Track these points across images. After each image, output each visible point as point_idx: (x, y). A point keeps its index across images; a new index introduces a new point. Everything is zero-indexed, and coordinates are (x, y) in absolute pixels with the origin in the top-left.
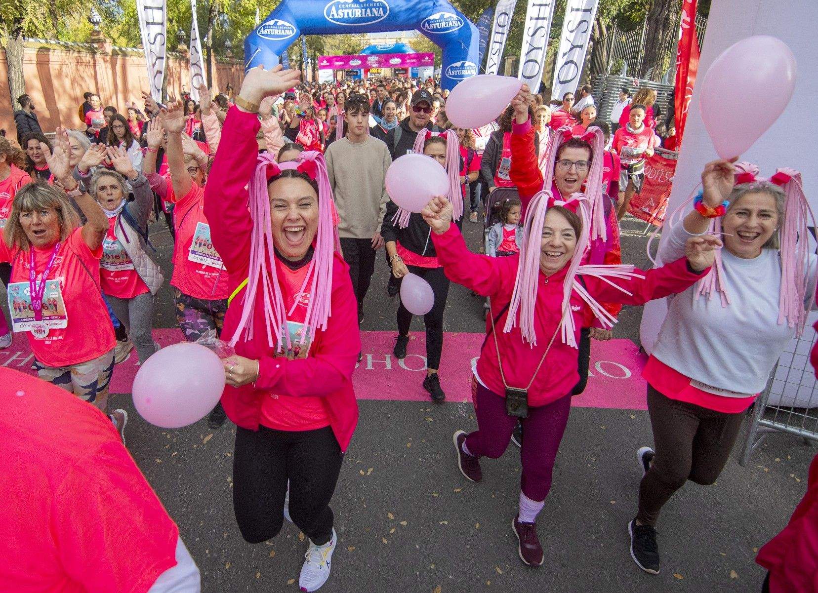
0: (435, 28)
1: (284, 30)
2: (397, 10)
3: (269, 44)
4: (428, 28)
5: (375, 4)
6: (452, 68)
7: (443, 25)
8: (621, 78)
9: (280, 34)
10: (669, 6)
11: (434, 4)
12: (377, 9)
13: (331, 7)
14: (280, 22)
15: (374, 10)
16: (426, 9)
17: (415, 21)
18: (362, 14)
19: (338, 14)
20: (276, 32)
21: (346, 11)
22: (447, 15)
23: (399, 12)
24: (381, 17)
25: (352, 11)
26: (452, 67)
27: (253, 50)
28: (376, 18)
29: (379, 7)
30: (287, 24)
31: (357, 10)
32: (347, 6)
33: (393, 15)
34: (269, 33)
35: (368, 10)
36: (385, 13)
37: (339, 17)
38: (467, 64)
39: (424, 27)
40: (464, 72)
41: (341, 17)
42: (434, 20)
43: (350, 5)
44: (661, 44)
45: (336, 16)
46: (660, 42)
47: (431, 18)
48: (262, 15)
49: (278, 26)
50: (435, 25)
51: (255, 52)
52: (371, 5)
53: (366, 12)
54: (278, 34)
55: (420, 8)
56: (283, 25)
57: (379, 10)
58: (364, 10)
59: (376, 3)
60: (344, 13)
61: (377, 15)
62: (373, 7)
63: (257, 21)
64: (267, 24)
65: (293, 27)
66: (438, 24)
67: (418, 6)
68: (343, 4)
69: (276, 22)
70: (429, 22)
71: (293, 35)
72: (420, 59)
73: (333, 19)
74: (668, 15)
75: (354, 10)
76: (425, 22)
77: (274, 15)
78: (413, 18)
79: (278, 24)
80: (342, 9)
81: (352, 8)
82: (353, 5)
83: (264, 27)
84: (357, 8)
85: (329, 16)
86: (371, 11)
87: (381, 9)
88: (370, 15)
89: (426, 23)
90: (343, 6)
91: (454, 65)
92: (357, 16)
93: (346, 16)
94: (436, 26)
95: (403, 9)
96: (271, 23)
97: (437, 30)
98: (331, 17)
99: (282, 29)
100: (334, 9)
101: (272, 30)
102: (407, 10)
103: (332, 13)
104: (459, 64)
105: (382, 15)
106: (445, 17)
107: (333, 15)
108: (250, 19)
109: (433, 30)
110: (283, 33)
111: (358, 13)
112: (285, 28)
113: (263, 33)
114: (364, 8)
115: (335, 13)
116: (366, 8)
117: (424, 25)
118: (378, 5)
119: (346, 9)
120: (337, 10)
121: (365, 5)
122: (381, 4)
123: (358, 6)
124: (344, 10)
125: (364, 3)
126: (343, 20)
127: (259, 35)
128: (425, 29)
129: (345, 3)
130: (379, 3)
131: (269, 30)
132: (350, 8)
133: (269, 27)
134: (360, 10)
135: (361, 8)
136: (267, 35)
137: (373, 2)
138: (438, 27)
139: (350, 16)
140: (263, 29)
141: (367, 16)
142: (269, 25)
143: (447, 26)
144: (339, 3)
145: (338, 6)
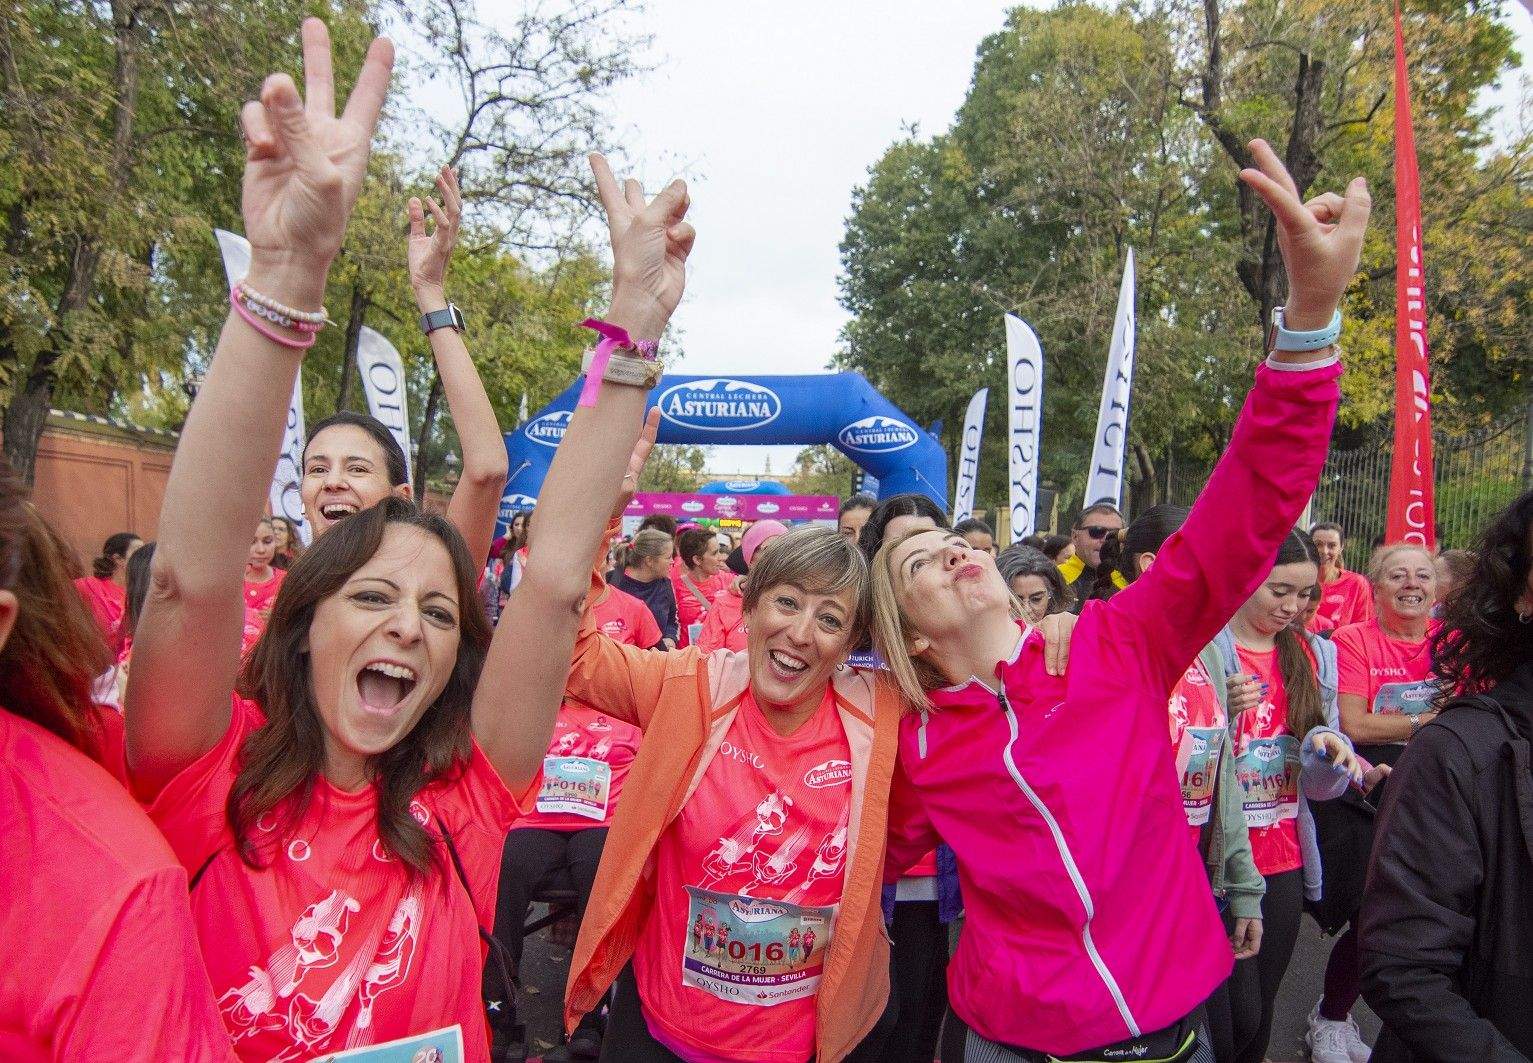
0: (865, 442)
3: (546, 454)
4: (853, 442)
5: (754, 397)
7: (880, 438)
11: (864, 402)
12: (758, 404)
13: (671, 396)
14: (571, 416)
15: (752, 405)
16: (847, 409)
17: (828, 426)
18: (729, 411)
19: (684, 409)
21: (699, 405)
22: (886, 422)
23: (800, 411)
24: (765, 418)
25: (712, 407)
28: (755, 420)
31: (720, 404)
32: (701, 396)
33: (788, 417)
34: (549, 434)
35: (742, 405)
36: (773, 412)
37: (686, 413)
39: (845, 440)
41: (691, 413)
42: (864, 428)
43: (707, 395)
45: (680, 412)
47: (858, 424)
48: (535, 404)
49: (565, 422)
50: (865, 437)
51: (520, 466)
52: (748, 397)
53: (737, 407)
57: (761, 407)
58: (733, 405)
59: (757, 394)
60: (695, 408)
61: (757, 414)
62: (752, 401)
63: (524, 415)
64: (546, 418)
66: (871, 436)
68: (693, 392)
69: (563, 416)
70: (854, 432)
72: (813, 506)
73: (675, 417)
75: (715, 404)
76: (846, 431)
77: (560, 403)
78: (825, 421)
79: (569, 420)
80: (693, 400)
81: (712, 401)
82: (712, 396)
83: (541, 423)
84: (720, 401)
85: (667, 411)
86: (747, 408)
87: (765, 405)
88: (745, 414)
89: (849, 434)
90: (695, 396)
92: (720, 414)
93: (699, 413)
94: (868, 439)
96: (555, 416)
97: (869, 446)
98: (671, 413)
100: (676, 398)
101: (555, 430)
103: (672, 407)
105: (768, 414)
106: (883, 425)
107: (675, 411)
108: (509, 411)
109: (863, 446)
111: (722, 409)
113: (537, 433)
114: (733, 401)
115: (679, 407)
116: (738, 402)
117: (845, 436)
118: (760, 397)
119: (699, 400)
120: (683, 402)
121: (735, 397)
122: (765, 397)
123: (722, 397)
124: (696, 403)
125: (733, 393)
126: (694, 420)
127: (529, 436)
128: (846, 444)
129: (699, 391)
130: (763, 393)
131: (550, 429)
132: (709, 400)
133: (551, 423)
134: (726, 405)
135: (727, 400)
136: (544, 438)
137: (751, 393)
138: (871, 441)
139: (708, 413)
140: (537, 427)
141: (738, 415)
142: (550, 421)
143: (888, 440)
144: (688, 390)
145: (684, 398)
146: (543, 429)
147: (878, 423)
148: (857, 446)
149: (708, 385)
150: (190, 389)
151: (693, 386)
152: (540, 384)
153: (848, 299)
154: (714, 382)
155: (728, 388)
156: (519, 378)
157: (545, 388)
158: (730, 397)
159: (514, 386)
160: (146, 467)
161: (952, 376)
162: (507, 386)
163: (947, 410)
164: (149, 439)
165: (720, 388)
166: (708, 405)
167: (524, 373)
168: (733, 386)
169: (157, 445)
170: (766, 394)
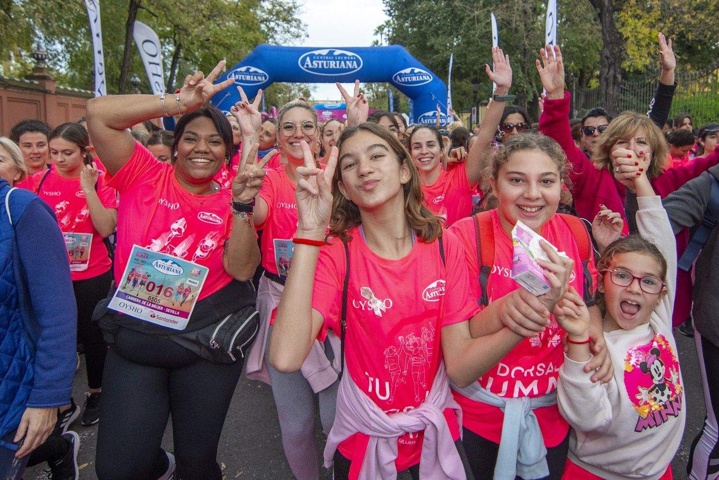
0: (406, 81)
1: (257, 76)
4: (400, 80)
5: (349, 58)
7: (414, 79)
9: (252, 80)
12: (351, 62)
13: (305, 58)
14: (253, 69)
15: (348, 62)
17: (387, 73)
18: (336, 65)
19: (312, 65)
20: (248, 78)
21: (320, 62)
22: (417, 70)
24: (355, 69)
25: (327, 63)
26: (425, 116)
28: (350, 70)
29: (353, 60)
30: (260, 71)
31: (331, 62)
32: (321, 58)
33: (366, 68)
34: (240, 78)
35: (343, 62)
36: (359, 65)
37: (313, 67)
41: (316, 67)
42: (406, 74)
43: (324, 57)
45: (310, 66)
47: (403, 72)
49: (250, 73)
50: (406, 78)
51: (224, 96)
52: (345, 58)
53: (340, 63)
54: (249, 79)
56: (255, 72)
57: (353, 63)
58: (338, 62)
59: (350, 57)
60: (318, 64)
61: (351, 67)
62: (347, 60)
64: (239, 70)
65: (265, 73)
66: (409, 78)
68: (316, 56)
69: (248, 69)
70: (400, 75)
71: (265, 81)
73: (307, 69)
75: (328, 62)
76: (396, 76)
77: (246, 62)
78: (385, 70)
79: (251, 70)
80: (317, 60)
81: (327, 60)
82: (327, 58)
83: (235, 72)
84: (331, 60)
85: (303, 65)
86: (345, 64)
87: (355, 62)
88: (344, 67)
89: (398, 77)
90: (318, 58)
91: (426, 114)
92: (331, 67)
93: (320, 66)
94: (408, 79)
96: (243, 69)
97: (408, 83)
98: (305, 66)
99: (254, 75)
100: (308, 59)
101: (243, 76)
103: (306, 63)
104: (430, 114)
105: (356, 67)
106: (415, 72)
107: (307, 65)
109: (405, 83)
110: (255, 79)
111: (332, 64)
112: (257, 74)
114: (338, 60)
115: (309, 63)
116: (340, 61)
117: (396, 78)
118: (352, 58)
119: (320, 60)
120: (312, 61)
121: (339, 58)
122: (355, 58)
123: (332, 58)
124: (318, 61)
125: (337, 56)
126: (317, 70)
128: (396, 82)
129: (320, 55)
130: (353, 56)
131: (240, 76)
132: (325, 60)
133: (241, 73)
134: (334, 62)
135: (335, 60)
136: (237, 81)
137: (347, 56)
138: (409, 80)
139: (325, 66)
140: (233, 75)
141: (341, 67)
142: (241, 71)
143: (418, 80)
144: (314, 55)
145: (312, 59)
146: (237, 76)
147: (413, 71)
148: (403, 83)
149: (325, 52)
150: (36, 56)
151: (316, 52)
152: (233, 52)
153: (389, 11)
154: (328, 50)
155: (335, 54)
158: (336, 58)
160: (10, 100)
162: (215, 53)
163: (441, 65)
164: (11, 83)
165: (331, 53)
166: (325, 62)
168: (337, 53)
169: (16, 87)
170: (355, 56)
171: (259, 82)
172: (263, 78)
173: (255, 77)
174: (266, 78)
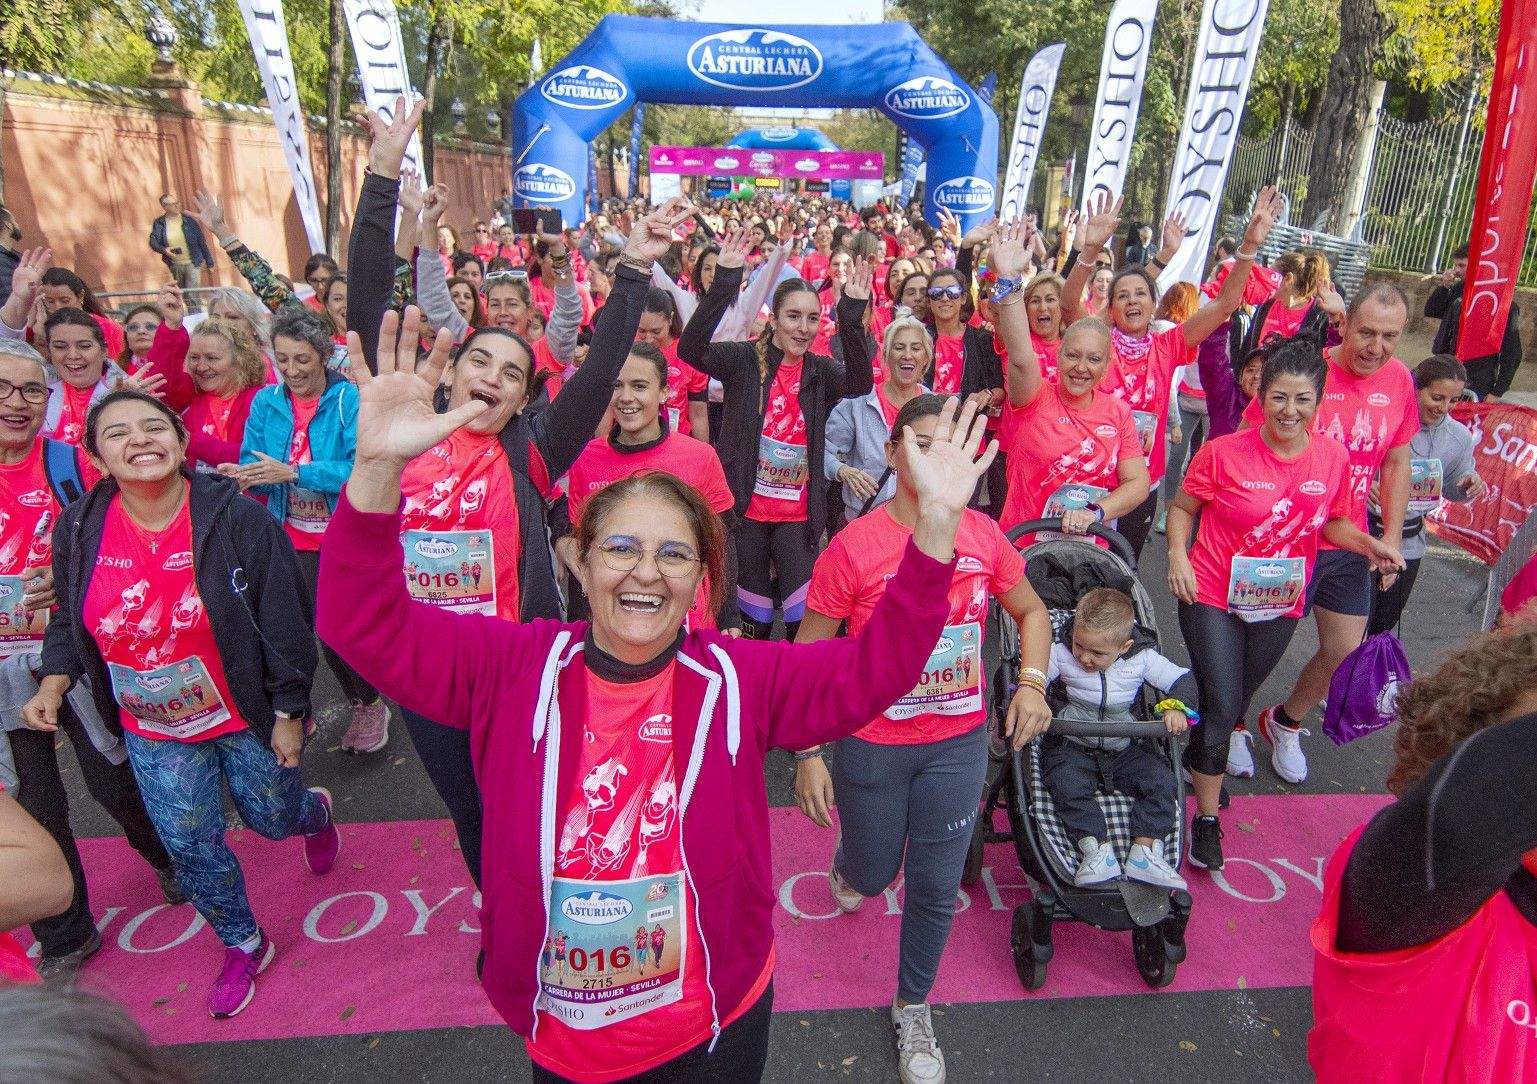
0: (914, 106)
1: (602, 88)
2: (835, 63)
3: (569, 116)
4: (900, 106)
5: (793, 51)
6: (947, 189)
7: (930, 103)
8: (1279, 228)
9: (592, 96)
10: (1354, 97)
11: (913, 58)
12: (799, 60)
13: (703, 47)
14: (593, 73)
15: (791, 61)
16: (894, 66)
17: (873, 88)
18: (766, 69)
19: (716, 65)
20: (584, 92)
21: (733, 60)
22: (937, 83)
23: (841, 68)
24: (805, 77)
25: (747, 61)
26: (948, 187)
27: (532, 127)
28: (795, 79)
29: (802, 57)
30: (608, 78)
31: (756, 60)
32: (735, 49)
33: (830, 75)
34: (568, 94)
35: (780, 61)
36: (814, 69)
37: (719, 71)
38: (976, 182)
39: (891, 102)
40: (969, 199)
41: (724, 71)
42: (912, 90)
43: (742, 48)
44: (1339, 167)
45: (712, 69)
46: (1338, 161)
47: (907, 86)
48: (550, 55)
49: (587, 80)
50: (913, 101)
51: (538, 131)
53: (775, 64)
54: (587, 96)
55: (883, 63)
56: (599, 80)
57: (801, 63)
58: (770, 61)
59: (797, 48)
60: (729, 63)
61: (797, 72)
62: (790, 56)
63: (537, 64)
64: (565, 73)
65: (621, 84)
66: (920, 100)
67: (879, 60)
68: (726, 44)
69: (584, 72)
70: (902, 94)
71: (619, 100)
72: (854, 163)
73: (706, 74)
74: (1353, 112)
75: (750, 59)
76: (893, 96)
77: (579, 56)
78: (871, 81)
79: (589, 76)
80: (726, 54)
81: (747, 55)
82: (747, 50)
83: (558, 80)
85: (697, 68)
86: (786, 64)
87: (806, 62)
88: (783, 72)
89: (897, 97)
91: (951, 183)
92: (756, 72)
93: (733, 70)
94: (916, 103)
95: (847, 63)
96: (574, 72)
97: (917, 111)
98: (702, 69)
99: (596, 87)
100: (708, 52)
101: (574, 88)
102: (857, 66)
103: (703, 62)
104: (959, 182)
105: (809, 72)
106: (933, 86)
107: (706, 67)
108: (520, 60)
109: (910, 111)
110: (599, 95)
111: (758, 66)
112: (603, 84)
113: (555, 92)
114: (771, 56)
115: (710, 62)
116: (776, 57)
117: (892, 99)
118: (800, 52)
119: (735, 55)
120: (715, 57)
121: (773, 51)
122: (806, 52)
123: (759, 52)
124: (729, 58)
125: (770, 46)
126: (726, 77)
127: (546, 95)
128: (893, 108)
129: (732, 43)
130: (802, 47)
131: (568, 87)
132: (743, 55)
133: (569, 80)
134: (762, 60)
135: (765, 56)
136: (563, 98)
137: (790, 46)
138: (920, 106)
139: (743, 70)
140: (554, 84)
141: (776, 73)
142: (568, 77)
143: (938, 105)
144: (719, 42)
145: (717, 49)
146: (561, 87)
147: (929, 83)
148: (904, 111)
149: (743, 36)
150: (154, 36)
151: (725, 37)
152: (554, 30)
154: (749, 32)
155: (766, 40)
156: (530, 23)
157: (561, 34)
158: (767, 51)
159: (524, 31)
161: (1009, 22)
162: (516, 32)
165: (755, 40)
167: (534, 14)
168: (771, 37)
170: (809, 50)
171: (608, 101)
172: (616, 91)
173: (599, 90)
174: (620, 94)
